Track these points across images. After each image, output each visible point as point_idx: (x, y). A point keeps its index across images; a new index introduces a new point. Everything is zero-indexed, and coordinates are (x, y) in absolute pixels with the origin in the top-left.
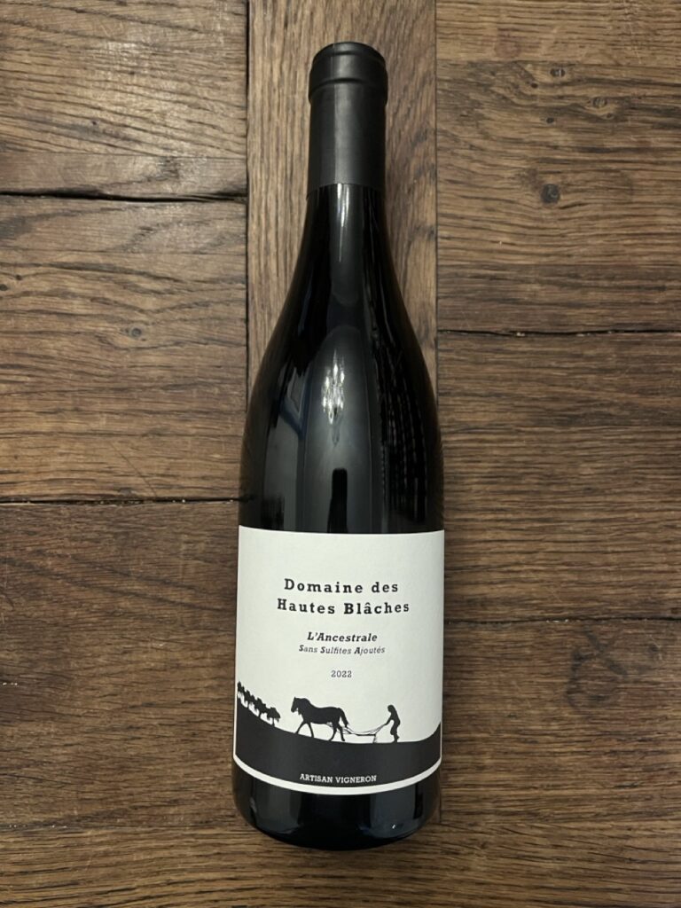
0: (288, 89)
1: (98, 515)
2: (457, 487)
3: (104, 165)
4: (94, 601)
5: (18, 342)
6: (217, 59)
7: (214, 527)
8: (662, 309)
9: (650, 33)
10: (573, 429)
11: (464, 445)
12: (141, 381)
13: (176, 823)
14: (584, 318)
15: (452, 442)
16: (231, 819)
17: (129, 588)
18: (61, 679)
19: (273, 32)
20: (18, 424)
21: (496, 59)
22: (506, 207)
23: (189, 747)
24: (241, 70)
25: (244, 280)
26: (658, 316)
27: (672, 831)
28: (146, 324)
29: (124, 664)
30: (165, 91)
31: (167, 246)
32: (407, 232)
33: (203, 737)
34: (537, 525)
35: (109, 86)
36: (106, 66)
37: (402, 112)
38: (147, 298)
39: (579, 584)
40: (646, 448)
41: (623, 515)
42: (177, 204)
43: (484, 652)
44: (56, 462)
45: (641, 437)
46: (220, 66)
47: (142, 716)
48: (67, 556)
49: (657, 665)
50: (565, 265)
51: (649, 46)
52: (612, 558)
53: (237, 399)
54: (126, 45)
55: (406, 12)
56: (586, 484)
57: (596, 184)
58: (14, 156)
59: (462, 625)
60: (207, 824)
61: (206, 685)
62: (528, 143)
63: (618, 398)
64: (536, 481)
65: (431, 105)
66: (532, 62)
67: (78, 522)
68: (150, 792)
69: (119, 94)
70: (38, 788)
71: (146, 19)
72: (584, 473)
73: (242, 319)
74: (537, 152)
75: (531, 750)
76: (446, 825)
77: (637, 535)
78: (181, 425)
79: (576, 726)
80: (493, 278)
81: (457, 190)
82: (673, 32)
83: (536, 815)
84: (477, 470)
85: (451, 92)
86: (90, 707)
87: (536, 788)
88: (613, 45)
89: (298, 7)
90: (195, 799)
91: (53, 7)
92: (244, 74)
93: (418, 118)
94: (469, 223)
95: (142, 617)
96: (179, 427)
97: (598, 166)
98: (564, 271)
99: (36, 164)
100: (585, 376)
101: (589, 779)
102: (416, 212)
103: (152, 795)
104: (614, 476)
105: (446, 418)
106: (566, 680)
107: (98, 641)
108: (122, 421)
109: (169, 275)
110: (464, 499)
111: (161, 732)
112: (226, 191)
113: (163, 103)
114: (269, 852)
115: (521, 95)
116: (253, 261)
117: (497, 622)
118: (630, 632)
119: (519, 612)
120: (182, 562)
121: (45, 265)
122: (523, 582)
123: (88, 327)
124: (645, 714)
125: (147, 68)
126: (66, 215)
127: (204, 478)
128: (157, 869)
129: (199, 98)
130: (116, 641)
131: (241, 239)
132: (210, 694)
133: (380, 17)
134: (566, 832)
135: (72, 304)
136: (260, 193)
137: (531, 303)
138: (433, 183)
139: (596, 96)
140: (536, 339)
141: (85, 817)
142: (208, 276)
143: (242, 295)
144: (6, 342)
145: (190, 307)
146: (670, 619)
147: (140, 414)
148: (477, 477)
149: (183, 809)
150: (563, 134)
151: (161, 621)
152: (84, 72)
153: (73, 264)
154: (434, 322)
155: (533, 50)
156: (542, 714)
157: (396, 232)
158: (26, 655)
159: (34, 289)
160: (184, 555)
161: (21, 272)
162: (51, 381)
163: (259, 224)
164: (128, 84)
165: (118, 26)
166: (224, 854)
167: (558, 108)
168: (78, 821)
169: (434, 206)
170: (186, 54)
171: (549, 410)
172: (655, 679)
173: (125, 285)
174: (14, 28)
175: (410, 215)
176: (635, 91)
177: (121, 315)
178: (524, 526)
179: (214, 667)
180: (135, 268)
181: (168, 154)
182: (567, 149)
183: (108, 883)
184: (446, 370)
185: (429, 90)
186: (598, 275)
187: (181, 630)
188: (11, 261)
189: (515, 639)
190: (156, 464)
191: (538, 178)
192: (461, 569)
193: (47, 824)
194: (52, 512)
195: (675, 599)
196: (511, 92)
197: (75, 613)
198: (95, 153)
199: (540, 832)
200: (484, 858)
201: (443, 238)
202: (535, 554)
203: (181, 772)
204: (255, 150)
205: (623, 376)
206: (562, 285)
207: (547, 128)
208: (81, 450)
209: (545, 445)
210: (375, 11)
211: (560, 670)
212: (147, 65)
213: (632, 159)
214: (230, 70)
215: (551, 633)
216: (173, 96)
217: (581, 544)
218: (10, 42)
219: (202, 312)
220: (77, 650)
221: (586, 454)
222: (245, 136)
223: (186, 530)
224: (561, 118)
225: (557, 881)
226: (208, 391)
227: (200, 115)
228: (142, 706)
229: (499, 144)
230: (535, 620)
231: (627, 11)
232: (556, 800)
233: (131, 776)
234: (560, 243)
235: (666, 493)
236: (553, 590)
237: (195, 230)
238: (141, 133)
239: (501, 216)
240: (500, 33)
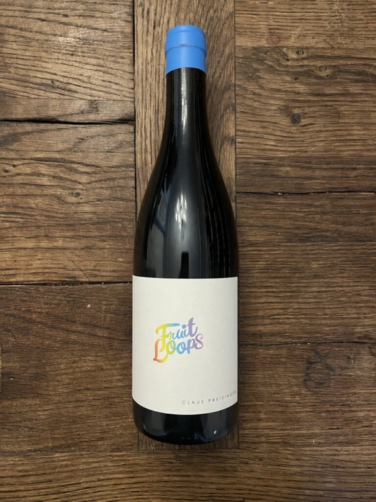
0: (156, 63)
1: (59, 291)
2: (246, 275)
3: (58, 105)
4: (57, 336)
5: (14, 200)
6: (118, 47)
7: (120, 297)
8: (355, 180)
9: (351, 30)
10: (308, 244)
11: (250, 253)
12: (81, 221)
13: (102, 450)
14: (314, 185)
15: (244, 251)
16: (130, 447)
17: (76, 329)
18: (42, 376)
19: (148, 31)
20: (16, 244)
21: (267, 46)
22: (273, 126)
23: (108, 411)
24: (131, 53)
25: (134, 167)
26: (354, 183)
27: (359, 452)
28: (82, 190)
29: (75, 368)
30: (90, 64)
31: (93, 149)
32: (220, 140)
33: (115, 405)
34: (288, 294)
35: (60, 61)
36: (59, 51)
37: (217, 75)
38: (83, 177)
39: (310, 325)
40: (345, 253)
41: (333, 289)
42: (98, 125)
43: (261, 360)
44: (36, 264)
45: (343, 248)
46: (119, 51)
47: (84, 395)
48: (43, 313)
49: (351, 366)
50: (303, 157)
51: (349, 37)
52: (328, 311)
53: (131, 229)
54: (68, 39)
55: (219, 20)
56: (314, 273)
57: (320, 113)
58: (10, 100)
59: (250, 346)
60: (118, 450)
61: (117, 379)
62: (284, 91)
63: (331, 227)
64: (288, 271)
65: (233, 70)
66: (286, 47)
67: (49, 295)
68: (89, 433)
69: (65, 66)
70: (31, 432)
71: (79, 25)
72: (314, 267)
73: (133, 187)
74: (289, 96)
75: (285, 410)
76: (241, 449)
77: (341, 299)
78: (101, 243)
79: (309, 398)
80: (265, 164)
81: (246, 117)
82: (363, 29)
83: (288, 443)
84: (257, 266)
85: (243, 64)
86: (56, 390)
87: (288, 430)
88: (330, 37)
89: (161, 17)
90: (112, 437)
91: (28, 18)
92: (132, 55)
93: (225, 78)
94: (253, 134)
95: (83, 344)
96: (101, 244)
97: (321, 103)
98: (303, 160)
99: (22, 105)
100: (314, 216)
101: (315, 425)
102: (225, 129)
103: (89, 435)
104: (329, 269)
105: (241, 238)
106: (304, 375)
107: (59, 357)
108: (71, 242)
109: (94, 164)
110: (250, 281)
111: (93, 403)
112: (124, 118)
113: (89, 71)
114: (151, 463)
115: (280, 65)
116: (138, 156)
117: (267, 345)
118: (337, 349)
119: (279, 339)
120: (103, 315)
121: (28, 159)
122: (281, 324)
123: (51, 192)
124: (345, 391)
125: (80, 52)
126: (38, 132)
127: (114, 271)
128: (92, 473)
129: (108, 68)
130: (70, 356)
131: (132, 144)
132: (119, 383)
133: (205, 22)
134: (303, 452)
135: (43, 180)
136: (142, 119)
137: (286, 178)
138: (234, 113)
139: (321, 65)
140: (288, 196)
141: (55, 447)
142: (115, 164)
143: (133, 174)
144: (8, 200)
145: (106, 181)
146: (357, 342)
147: (80, 238)
148: (257, 270)
149: (106, 442)
150: (302, 86)
151: (93, 346)
152: (46, 54)
153: (43, 158)
154: (234, 188)
155: (288, 40)
156: (290, 392)
157: (214, 140)
158: (23, 364)
159: (22, 172)
160: (105, 311)
161: (15, 163)
162: (33, 221)
163: (141, 136)
164: (70, 61)
165: (64, 29)
166: (127, 465)
167: (301, 72)
168: (52, 449)
169: (234, 126)
170: (101, 44)
171: (295, 234)
172: (349, 374)
173: (71, 170)
174: (8, 30)
175: (222, 131)
176: (342, 62)
177: (69, 185)
178: (282, 295)
179: (120, 369)
180: (76, 160)
181: (93, 98)
182: (305, 94)
183: (68, 480)
184: (241, 213)
185: (231, 64)
186: (322, 162)
187: (104, 350)
188: (10, 157)
189: (277, 353)
190: (89, 264)
191: (289, 110)
192: (248, 317)
193: (35, 451)
194: (34, 290)
195: (360, 332)
196: (275, 64)
197: (48, 342)
198: (54, 99)
199: (290, 452)
200: (261, 465)
201: (239, 143)
202: (287, 310)
203: (104, 423)
204: (139, 96)
205: (334, 215)
206: (302, 168)
207: (294, 83)
208: (49, 257)
209: (293, 252)
210: (202, 19)
211: (300, 369)
212: (80, 50)
213: (340, 99)
214: (125, 52)
215: (296, 350)
216: (94, 67)
217: (312, 304)
218: (6, 37)
219: (112, 184)
220: (50, 361)
221: (314, 257)
222: (133, 89)
223: (105, 299)
224: (301, 78)
225: (299, 477)
226: (116, 225)
227: (109, 77)
228: (84, 389)
229: (268, 92)
230: (287, 344)
231: (338, 18)
232: (297, 436)
233: (79, 426)
234: (301, 145)
235: (356, 277)
236: (297, 328)
237: (107, 139)
238: (78, 87)
239: (269, 131)
240: (269, 31)
